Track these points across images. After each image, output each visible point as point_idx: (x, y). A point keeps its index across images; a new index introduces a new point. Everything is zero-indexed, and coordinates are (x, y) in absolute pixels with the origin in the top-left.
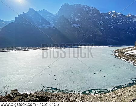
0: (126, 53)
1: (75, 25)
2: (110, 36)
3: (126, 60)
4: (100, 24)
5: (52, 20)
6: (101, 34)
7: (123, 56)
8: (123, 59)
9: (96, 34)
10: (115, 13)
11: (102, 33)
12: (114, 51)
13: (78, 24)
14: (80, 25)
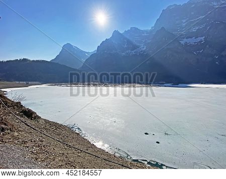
1: (189, 40)
5: (144, 41)
13: (197, 37)
14: (204, 38)
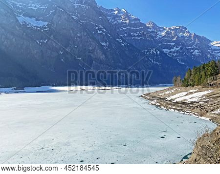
0: (168, 99)
2: (120, 64)
4: (99, 32)
6: (102, 57)
7: (168, 104)
9: (92, 55)
10: (127, 15)
11: (104, 56)
12: (142, 96)
13: (39, 20)
14: (46, 23)
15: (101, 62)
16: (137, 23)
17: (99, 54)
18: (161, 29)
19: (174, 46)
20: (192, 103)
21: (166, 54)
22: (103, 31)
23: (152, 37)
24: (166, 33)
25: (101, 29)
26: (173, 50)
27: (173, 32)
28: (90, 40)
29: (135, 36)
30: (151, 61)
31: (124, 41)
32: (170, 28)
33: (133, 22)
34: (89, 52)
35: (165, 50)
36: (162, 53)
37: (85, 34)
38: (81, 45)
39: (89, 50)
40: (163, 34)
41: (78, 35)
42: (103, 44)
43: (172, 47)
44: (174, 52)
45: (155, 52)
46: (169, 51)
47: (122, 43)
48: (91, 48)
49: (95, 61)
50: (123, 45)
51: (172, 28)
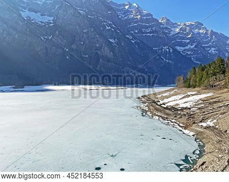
0: (161, 102)
1: (33, 15)
2: (129, 63)
3: (163, 118)
4: (107, 28)
6: (110, 55)
7: (157, 110)
8: (157, 118)
9: (99, 53)
10: (139, 10)
11: (112, 53)
12: (139, 98)
13: (44, 15)
14: (52, 18)
15: (109, 60)
16: (150, 19)
17: (107, 52)
18: (175, 25)
19: (189, 43)
20: (182, 109)
21: (179, 52)
22: (112, 27)
23: (165, 34)
24: (181, 30)
25: (110, 25)
26: (187, 48)
27: (188, 28)
28: (97, 36)
29: (146, 33)
30: (163, 60)
31: (134, 37)
32: (185, 24)
33: (145, 18)
34: (96, 50)
35: (178, 48)
36: (175, 50)
37: (92, 30)
38: (88, 42)
39: (96, 47)
40: (177, 30)
41: (85, 31)
42: (111, 40)
43: (186, 45)
44: (188, 50)
45: (168, 50)
46: (183, 48)
47: (132, 40)
48: (98, 45)
49: (103, 59)
50: (133, 42)
51: (187, 23)
